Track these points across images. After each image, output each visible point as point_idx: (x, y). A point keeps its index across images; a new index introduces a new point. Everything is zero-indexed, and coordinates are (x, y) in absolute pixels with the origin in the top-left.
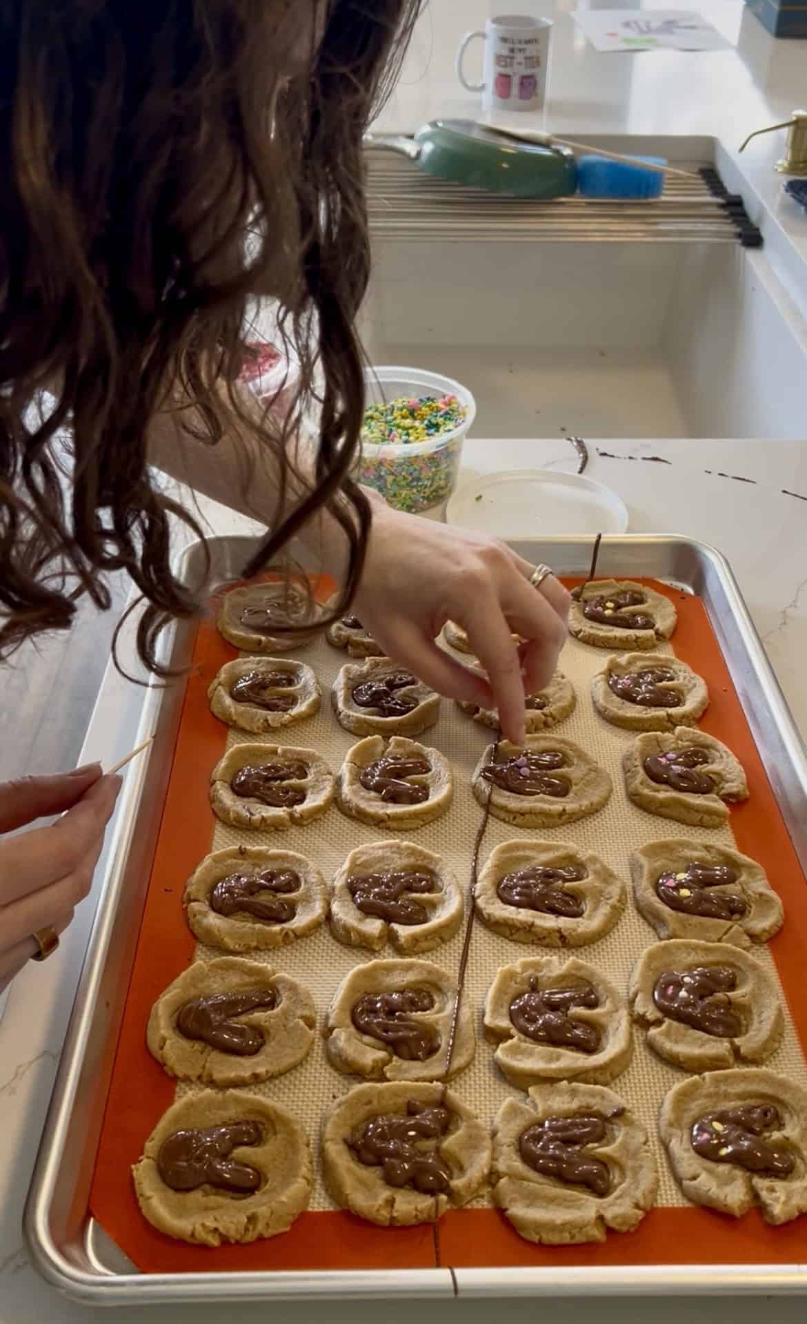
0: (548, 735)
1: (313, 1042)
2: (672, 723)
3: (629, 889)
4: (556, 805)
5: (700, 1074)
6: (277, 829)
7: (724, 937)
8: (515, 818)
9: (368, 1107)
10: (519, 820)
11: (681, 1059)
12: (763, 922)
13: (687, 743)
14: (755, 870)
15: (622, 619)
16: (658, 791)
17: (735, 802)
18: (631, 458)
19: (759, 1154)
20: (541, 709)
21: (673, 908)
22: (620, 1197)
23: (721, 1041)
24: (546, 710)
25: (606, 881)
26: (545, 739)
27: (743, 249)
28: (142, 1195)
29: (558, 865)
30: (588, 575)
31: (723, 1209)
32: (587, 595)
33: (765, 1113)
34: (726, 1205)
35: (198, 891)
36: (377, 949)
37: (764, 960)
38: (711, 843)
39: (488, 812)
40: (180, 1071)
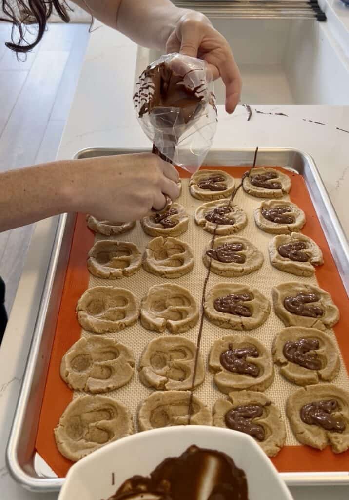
0: (236, 236)
1: (134, 373)
2: (290, 231)
3: (272, 304)
4: (239, 267)
5: (304, 386)
6: (117, 278)
7: (314, 326)
8: (221, 273)
9: (158, 402)
10: (223, 274)
11: (296, 380)
12: (331, 319)
13: (296, 240)
14: (327, 296)
15: (267, 184)
16: (284, 261)
17: (317, 265)
18: (270, 114)
19: (330, 422)
20: (232, 224)
21: (291, 312)
22: (270, 442)
23: (313, 372)
24: (234, 225)
25: (261, 301)
26: (234, 238)
27: (318, 22)
28: (58, 442)
29: (240, 294)
30: (252, 166)
31: (315, 447)
32: (252, 174)
33: (333, 404)
34: (316, 445)
35: (82, 306)
36: (161, 331)
37: (331, 335)
38: (307, 284)
39: (209, 270)
40: (75, 387)
